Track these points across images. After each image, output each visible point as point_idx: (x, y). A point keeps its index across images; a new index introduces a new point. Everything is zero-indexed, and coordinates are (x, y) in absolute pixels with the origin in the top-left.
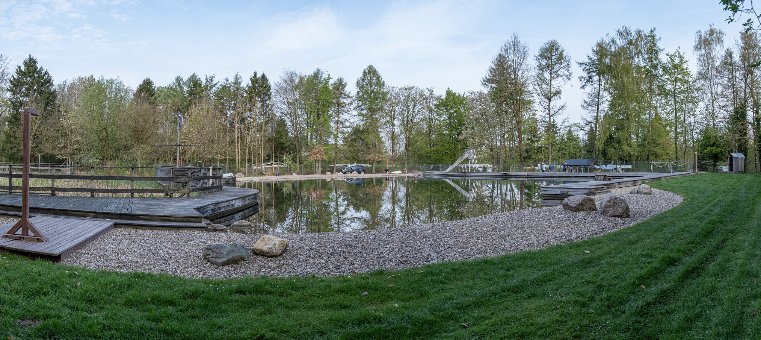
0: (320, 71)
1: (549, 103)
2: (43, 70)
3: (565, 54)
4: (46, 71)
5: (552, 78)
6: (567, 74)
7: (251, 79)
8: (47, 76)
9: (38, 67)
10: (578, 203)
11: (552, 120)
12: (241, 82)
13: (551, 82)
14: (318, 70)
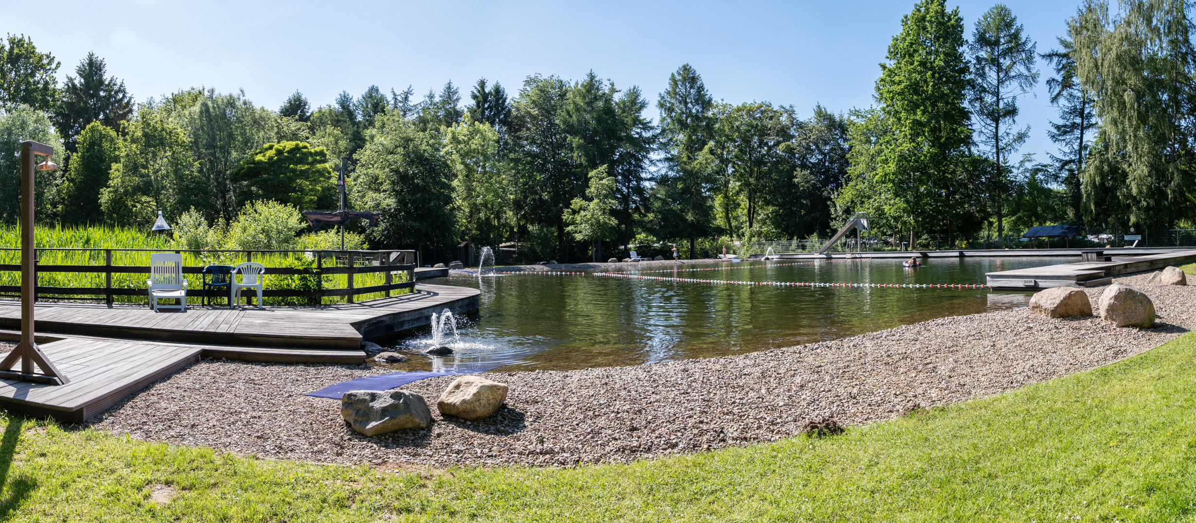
0: (597, 79)
1: (997, 128)
2: (115, 85)
3: (1023, 36)
4: (121, 86)
5: (1000, 82)
6: (1026, 73)
7: (474, 97)
8: (121, 95)
9: (107, 77)
10: (1058, 301)
11: (1001, 159)
12: (457, 100)
13: (998, 89)
14: (592, 77)
